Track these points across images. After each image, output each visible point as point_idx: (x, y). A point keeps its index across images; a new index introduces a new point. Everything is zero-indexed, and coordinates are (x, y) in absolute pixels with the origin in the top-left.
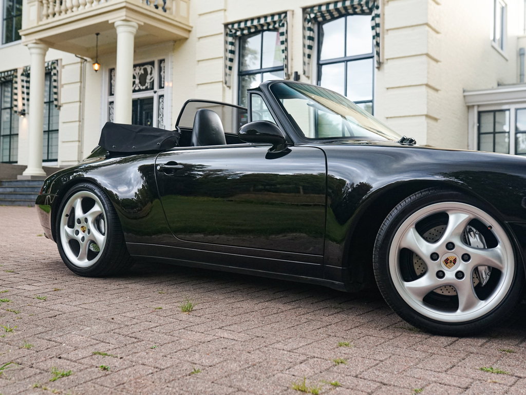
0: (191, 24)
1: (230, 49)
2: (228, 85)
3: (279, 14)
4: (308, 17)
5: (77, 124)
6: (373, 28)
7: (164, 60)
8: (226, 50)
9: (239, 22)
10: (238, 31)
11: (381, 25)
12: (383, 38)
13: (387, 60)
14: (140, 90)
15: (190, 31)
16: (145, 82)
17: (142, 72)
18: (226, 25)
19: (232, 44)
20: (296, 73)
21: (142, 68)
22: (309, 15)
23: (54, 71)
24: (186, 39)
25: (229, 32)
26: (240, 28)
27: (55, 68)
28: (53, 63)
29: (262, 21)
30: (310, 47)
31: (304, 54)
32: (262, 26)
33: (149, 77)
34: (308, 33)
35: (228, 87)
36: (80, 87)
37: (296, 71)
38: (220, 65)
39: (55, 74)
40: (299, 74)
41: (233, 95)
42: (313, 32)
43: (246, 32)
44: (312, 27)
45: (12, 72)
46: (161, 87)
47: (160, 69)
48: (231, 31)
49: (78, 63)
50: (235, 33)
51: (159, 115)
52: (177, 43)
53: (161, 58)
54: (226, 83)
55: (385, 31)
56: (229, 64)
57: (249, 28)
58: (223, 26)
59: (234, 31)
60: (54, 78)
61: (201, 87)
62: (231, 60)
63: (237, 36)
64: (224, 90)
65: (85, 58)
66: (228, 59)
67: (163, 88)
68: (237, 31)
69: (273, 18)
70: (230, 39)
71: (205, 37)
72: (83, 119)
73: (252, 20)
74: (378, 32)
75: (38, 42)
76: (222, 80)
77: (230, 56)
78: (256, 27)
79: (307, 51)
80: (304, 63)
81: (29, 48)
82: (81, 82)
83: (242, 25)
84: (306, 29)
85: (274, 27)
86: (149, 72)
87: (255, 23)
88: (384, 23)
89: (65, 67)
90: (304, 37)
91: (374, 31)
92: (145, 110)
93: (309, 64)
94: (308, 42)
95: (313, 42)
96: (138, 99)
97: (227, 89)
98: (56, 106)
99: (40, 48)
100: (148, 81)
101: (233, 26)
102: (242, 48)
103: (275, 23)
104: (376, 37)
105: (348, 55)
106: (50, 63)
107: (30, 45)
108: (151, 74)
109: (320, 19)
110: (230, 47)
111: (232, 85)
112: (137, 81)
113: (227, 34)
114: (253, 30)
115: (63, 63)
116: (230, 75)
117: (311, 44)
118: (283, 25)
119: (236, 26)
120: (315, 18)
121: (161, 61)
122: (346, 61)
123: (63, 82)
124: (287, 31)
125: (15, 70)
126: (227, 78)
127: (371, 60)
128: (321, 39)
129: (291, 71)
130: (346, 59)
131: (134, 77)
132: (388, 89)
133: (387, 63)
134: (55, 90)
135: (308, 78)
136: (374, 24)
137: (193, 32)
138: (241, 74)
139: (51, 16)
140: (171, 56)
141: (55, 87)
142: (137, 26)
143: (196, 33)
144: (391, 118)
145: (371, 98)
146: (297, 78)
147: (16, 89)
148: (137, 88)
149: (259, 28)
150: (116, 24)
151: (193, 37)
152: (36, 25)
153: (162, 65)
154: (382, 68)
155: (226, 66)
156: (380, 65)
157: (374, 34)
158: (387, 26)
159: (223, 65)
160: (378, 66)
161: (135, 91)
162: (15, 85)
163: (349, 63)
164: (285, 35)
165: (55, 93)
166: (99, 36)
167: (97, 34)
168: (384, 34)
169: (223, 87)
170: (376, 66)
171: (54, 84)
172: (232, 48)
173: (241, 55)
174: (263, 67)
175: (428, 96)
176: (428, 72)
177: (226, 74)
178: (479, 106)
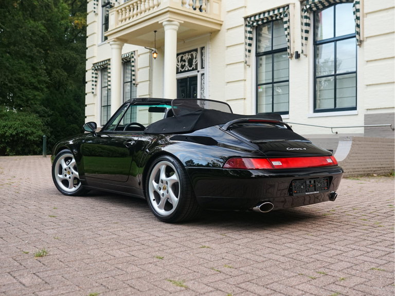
0: (222, 20)
1: (249, 36)
2: (248, 64)
3: (284, 7)
4: (305, 8)
5: (148, 96)
6: (354, 13)
7: (204, 47)
8: (246, 37)
9: (255, 16)
11: (361, 10)
12: (363, 21)
13: (367, 38)
14: (189, 71)
15: (221, 25)
16: (192, 65)
17: (190, 57)
18: (246, 18)
19: (250, 32)
20: (297, 52)
21: (190, 54)
22: (306, 6)
23: (132, 59)
24: (219, 31)
26: (255, 20)
27: (133, 57)
28: (132, 54)
29: (271, 14)
30: (307, 32)
31: (302, 38)
32: (272, 17)
33: (194, 61)
34: (305, 21)
35: (248, 65)
36: (149, 70)
37: (297, 50)
38: (242, 49)
39: (133, 62)
40: (299, 53)
41: (252, 71)
42: (309, 19)
43: (260, 23)
44: (308, 15)
45: (107, 62)
46: (202, 68)
47: (202, 54)
48: (249, 23)
49: (147, 53)
50: (253, 24)
51: (202, 88)
52: (213, 34)
53: (202, 46)
54: (246, 63)
55: (365, 15)
56: (248, 48)
57: (263, 20)
58: (243, 19)
59: (251, 23)
60: (133, 64)
61: (229, 67)
62: (250, 45)
63: (254, 26)
64: (245, 68)
65: (152, 49)
66: (247, 44)
67: (204, 68)
68: (253, 22)
69: (279, 11)
70: (249, 29)
71: (232, 28)
72: (152, 93)
73: (264, 13)
74: (358, 16)
75: (115, 40)
76: (243, 60)
77: (248, 41)
78: (267, 18)
79: (305, 35)
80: (302, 44)
81: (111, 45)
82: (150, 66)
83: (257, 18)
84: (303, 17)
85: (280, 17)
86: (194, 57)
87: (266, 15)
88: (363, 8)
89: (141, 56)
90: (302, 24)
91: (355, 15)
92: (193, 85)
93: (306, 45)
94: (305, 28)
95: (309, 27)
96: (188, 77)
97: (248, 67)
98: (134, 84)
99: (118, 44)
100: (194, 63)
101: (250, 19)
102: (259, 35)
103: (281, 14)
104: (356, 20)
105: (336, 36)
106: (130, 54)
107: (111, 43)
108: (196, 58)
109: (314, 9)
110: (248, 35)
111: (251, 64)
112: (187, 64)
113: (246, 25)
114: (265, 21)
115: (139, 53)
116: (249, 56)
117: (307, 29)
118: (286, 16)
119: (253, 19)
120: (311, 8)
121: (202, 48)
122: (335, 40)
123: (138, 67)
124: (289, 20)
125: (109, 60)
126: (247, 59)
127: (354, 39)
128: (316, 25)
129: (292, 51)
130: (336, 39)
131: (184, 61)
132: (367, 61)
133: (366, 41)
134: (133, 73)
135: (306, 55)
136: (355, 10)
137: (223, 26)
138: (258, 55)
139: (124, 21)
140: (209, 44)
141: (133, 71)
142: (178, 24)
143: (226, 25)
144: (370, 85)
145: (355, 70)
146: (298, 56)
147: (110, 73)
148: (187, 69)
149: (270, 19)
150: (164, 24)
151: (223, 29)
152: (114, 28)
153: (203, 51)
154: (362, 45)
155: (246, 50)
156: (360, 43)
157: (355, 18)
158: (366, 11)
159: (243, 49)
160: (359, 43)
161: (185, 71)
162: (109, 71)
163: (338, 42)
164: (288, 23)
165: (134, 75)
166: (156, 33)
167: (155, 31)
168: (363, 17)
169: (245, 66)
170: (357, 43)
171: (133, 68)
172: (251, 36)
173: (258, 41)
174: (274, 49)
177: (246, 56)
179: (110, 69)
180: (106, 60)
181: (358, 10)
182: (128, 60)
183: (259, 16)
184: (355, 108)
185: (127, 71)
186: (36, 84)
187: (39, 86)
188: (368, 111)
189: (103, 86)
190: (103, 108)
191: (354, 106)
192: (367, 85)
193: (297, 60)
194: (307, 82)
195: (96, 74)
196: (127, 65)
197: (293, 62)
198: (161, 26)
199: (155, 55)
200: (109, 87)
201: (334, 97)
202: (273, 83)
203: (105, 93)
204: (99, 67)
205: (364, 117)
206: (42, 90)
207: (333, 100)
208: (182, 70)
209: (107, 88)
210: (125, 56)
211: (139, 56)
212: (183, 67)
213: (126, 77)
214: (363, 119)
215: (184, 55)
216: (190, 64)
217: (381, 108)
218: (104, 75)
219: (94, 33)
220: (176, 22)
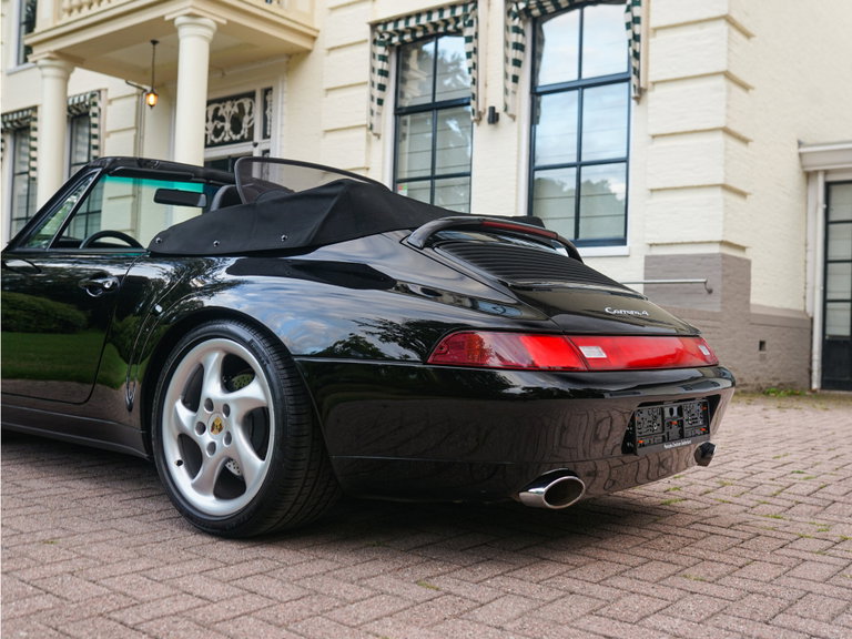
0: (317, 26)
1: (380, 67)
2: (375, 131)
3: (464, 4)
4: (514, 9)
5: (130, 200)
6: (628, 26)
7: (271, 89)
8: (373, 70)
9: (396, 20)
10: (394, 36)
11: (643, 21)
12: (647, 44)
13: (654, 83)
14: (232, 142)
15: (314, 38)
16: (241, 128)
17: (236, 109)
18: (374, 26)
19: (383, 58)
20: (493, 109)
21: (236, 103)
22: (517, 4)
23: (94, 110)
24: (308, 52)
25: (378, 38)
26: (397, 31)
27: (95, 104)
28: (93, 96)
29: (435, 17)
30: (517, 63)
31: (506, 76)
32: (435, 25)
33: (246, 119)
34: (514, 38)
35: (375, 134)
36: (136, 137)
37: (493, 105)
38: (362, 96)
39: (95, 115)
40: (497, 111)
41: (384, 150)
42: (524, 35)
43: (407, 37)
44: (521, 26)
45: (30, 112)
46: (266, 136)
47: (265, 105)
48: (382, 37)
49: (132, 95)
50: (390, 39)
52: (293, 59)
53: (266, 85)
54: (371, 128)
55: (651, 31)
56: (377, 94)
57: (414, 31)
58: (368, 28)
59: (387, 36)
60: (94, 120)
61: (330, 137)
62: (382, 88)
63: (392, 45)
64: (369, 140)
65: (145, 87)
66: (376, 86)
67: (269, 137)
68: (392, 35)
69: (453, 12)
70: (380, 50)
71: (339, 47)
72: (140, 192)
73: (418, 15)
74: (637, 32)
76: (364, 122)
77: (379, 79)
78: (424, 28)
79: (512, 70)
80: (506, 91)
82: (136, 128)
83: (401, 25)
84: (511, 29)
85: (455, 27)
86: (247, 110)
87: (424, 20)
88: (648, 17)
89: (114, 103)
90: (507, 44)
91: (630, 32)
93: (514, 93)
94: (514, 54)
95: (522, 54)
96: (229, 157)
97: (374, 138)
100: (245, 126)
101: (385, 28)
102: (402, 67)
103: (457, 19)
104: (633, 42)
105: (584, 76)
106: (88, 96)
108: (250, 113)
109: (536, 12)
110: (379, 65)
111: (382, 133)
112: (227, 126)
113: (375, 42)
114: (419, 34)
115: (110, 96)
116: (379, 114)
117: (518, 58)
118: (471, 23)
119: (390, 27)
120: (527, 10)
121: (267, 91)
122: (580, 86)
123: (108, 129)
124: (476, 34)
125: (35, 109)
126: (374, 120)
127: (625, 85)
128: (538, 49)
129: (483, 105)
130: (580, 83)
131: (222, 119)
132: (654, 137)
133: (653, 90)
134: (94, 142)
135: (513, 117)
136: (630, 19)
137: (319, 40)
138: (400, 112)
139: (75, 11)
140: (283, 81)
141: (95, 137)
142: (214, 26)
143: (326, 42)
144: (659, 190)
145: (623, 154)
146: (494, 118)
147: (35, 139)
148: (227, 139)
149: (431, 30)
150: (177, 21)
151: (319, 48)
152: (51, 25)
153: (268, 98)
154: (643, 98)
155: (372, 98)
156: (640, 94)
157: (631, 37)
158: (654, 23)
159: (366, 97)
160: (637, 95)
161: (223, 143)
162: (33, 134)
163: (586, 91)
164: (474, 40)
165: (96, 147)
166: (157, 46)
167: (154, 42)
168: (648, 36)
169: (368, 135)
170: (633, 94)
171: (94, 131)
172: (385, 66)
173: (400, 80)
174: (437, 100)
175: (726, 149)
176: (728, 106)
177: (372, 112)
178: (826, 172)
179: (35, 129)
180: (27, 109)
181: (636, 20)
182: (83, 110)
183: (407, 23)
184: (622, 241)
185: (80, 138)
188: (654, 248)
189: (17, 171)
190: (14, 223)
191: (622, 234)
192: (652, 190)
193: (492, 126)
194: (515, 177)
195: (2, 141)
196: (78, 123)
197: (482, 131)
198: (170, 28)
199: (152, 99)
200: (32, 174)
201: (573, 215)
202: (433, 178)
203: (22, 187)
204: (9, 125)
205: (643, 261)
207: (573, 221)
208: (216, 140)
209: (26, 177)
210: (76, 101)
211: (110, 101)
212: (217, 132)
213: (76, 152)
214: (643, 266)
215: (221, 106)
216: (236, 127)
217: (683, 243)
218: (21, 144)
220: (208, 21)
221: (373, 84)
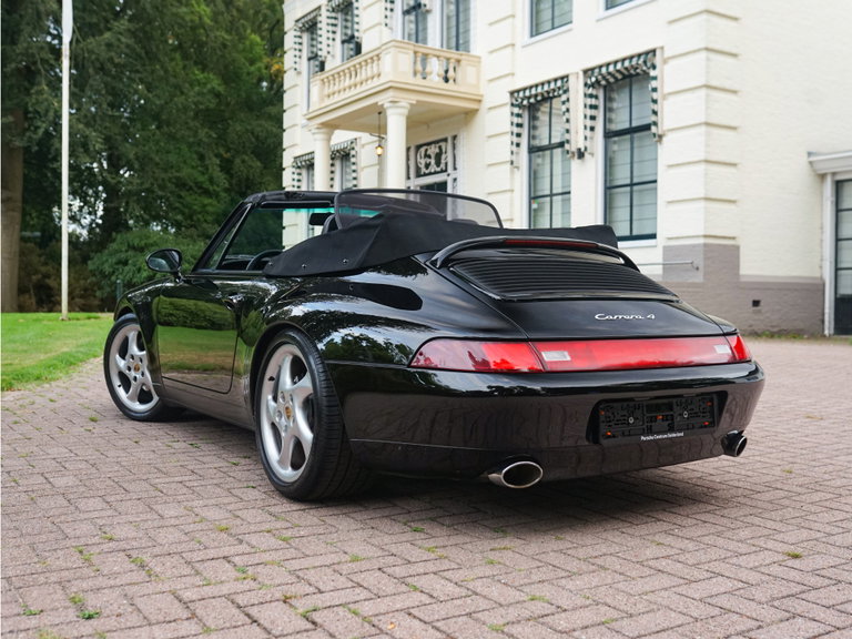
0: (481, 94)
1: (517, 122)
2: (515, 164)
3: (562, 78)
4: (589, 82)
7: (457, 136)
8: (512, 124)
9: (524, 89)
11: (659, 90)
12: (662, 105)
13: (669, 131)
14: (436, 173)
15: (480, 101)
16: (440, 163)
17: (437, 150)
18: (512, 93)
19: (519, 115)
20: (579, 149)
21: (438, 146)
22: (590, 78)
23: (353, 153)
24: (477, 110)
25: (515, 102)
26: (525, 97)
27: (353, 148)
28: (352, 143)
29: (546, 87)
30: (593, 118)
31: (586, 127)
32: (548, 92)
33: (443, 156)
34: (590, 101)
35: (515, 167)
36: (379, 170)
37: (579, 147)
38: (506, 141)
39: (354, 156)
40: (582, 150)
41: (522, 177)
42: (598, 99)
43: (532, 100)
45: (310, 155)
46: (455, 169)
47: (454, 147)
48: (517, 101)
49: (373, 142)
50: (522, 102)
52: (468, 116)
53: (454, 134)
54: (512, 163)
55: (664, 97)
56: (515, 140)
57: (536, 96)
58: (508, 95)
59: (520, 100)
60: (353, 160)
61: (490, 169)
62: (519, 135)
63: (524, 106)
64: (512, 172)
65: (382, 136)
66: (515, 134)
68: (523, 100)
69: (556, 84)
70: (516, 110)
71: (495, 107)
76: (508, 159)
77: (516, 130)
78: (541, 94)
79: (589, 123)
80: (586, 138)
82: (379, 164)
83: (527, 93)
84: (587, 96)
85: (558, 93)
86: (444, 150)
87: (540, 89)
88: (662, 86)
89: (365, 147)
90: (585, 106)
93: (592, 138)
94: (590, 112)
95: (597, 111)
96: (435, 182)
97: (515, 169)
100: (443, 161)
101: (519, 94)
102: (533, 118)
103: (558, 88)
105: (632, 125)
106: (349, 143)
108: (446, 152)
109: (603, 83)
110: (516, 120)
111: (521, 165)
112: (433, 161)
113: (512, 105)
114: (539, 98)
115: (363, 142)
116: (517, 153)
117: (594, 114)
118: (565, 92)
119: (521, 94)
120: (598, 82)
121: (455, 137)
123: (362, 165)
124: (568, 99)
126: (514, 158)
128: (608, 106)
129: (573, 147)
130: (630, 130)
131: (429, 157)
132: (669, 166)
133: (667, 135)
134: (354, 175)
135: (592, 154)
136: (651, 89)
137: (483, 103)
138: (532, 150)
139: (332, 97)
140: (463, 131)
141: (355, 171)
142: (408, 105)
143: (486, 104)
144: (671, 202)
145: (654, 178)
146: (581, 155)
148: (432, 171)
149: (546, 95)
150: (385, 106)
151: (483, 108)
152: (318, 107)
153: (455, 141)
154: (662, 142)
155: (512, 143)
156: (660, 138)
157: (651, 101)
158: (666, 91)
159: (508, 142)
160: (657, 139)
161: (430, 174)
163: (634, 135)
164: (567, 103)
165: (355, 178)
166: (381, 115)
167: (380, 113)
169: (510, 168)
170: (655, 139)
172: (519, 120)
173: (532, 127)
174: (552, 143)
175: (706, 174)
176: (707, 146)
177: (512, 153)
178: (834, 174)
181: (655, 90)
182: (348, 152)
183: (530, 91)
185: (347, 170)
186: (207, 185)
187: (211, 188)
188: (670, 241)
192: (668, 202)
193: (580, 160)
194: (594, 195)
195: (299, 174)
196: (345, 161)
197: (574, 164)
199: (380, 151)
201: (629, 218)
202: (551, 195)
204: (303, 163)
205: (662, 249)
206: (217, 195)
207: (629, 223)
208: (427, 172)
210: (343, 146)
211: (363, 146)
212: (427, 166)
214: (662, 253)
215: (429, 148)
216: (438, 162)
219: (295, 105)
220: (404, 104)
221: (512, 133)
